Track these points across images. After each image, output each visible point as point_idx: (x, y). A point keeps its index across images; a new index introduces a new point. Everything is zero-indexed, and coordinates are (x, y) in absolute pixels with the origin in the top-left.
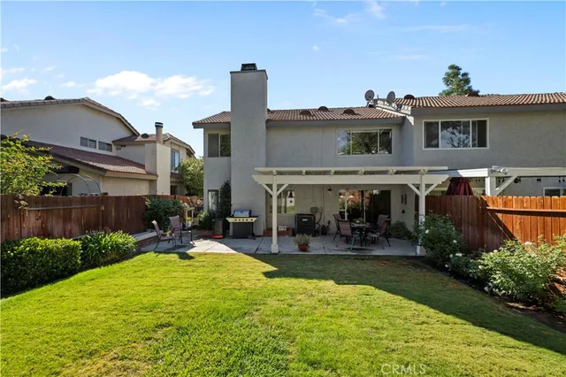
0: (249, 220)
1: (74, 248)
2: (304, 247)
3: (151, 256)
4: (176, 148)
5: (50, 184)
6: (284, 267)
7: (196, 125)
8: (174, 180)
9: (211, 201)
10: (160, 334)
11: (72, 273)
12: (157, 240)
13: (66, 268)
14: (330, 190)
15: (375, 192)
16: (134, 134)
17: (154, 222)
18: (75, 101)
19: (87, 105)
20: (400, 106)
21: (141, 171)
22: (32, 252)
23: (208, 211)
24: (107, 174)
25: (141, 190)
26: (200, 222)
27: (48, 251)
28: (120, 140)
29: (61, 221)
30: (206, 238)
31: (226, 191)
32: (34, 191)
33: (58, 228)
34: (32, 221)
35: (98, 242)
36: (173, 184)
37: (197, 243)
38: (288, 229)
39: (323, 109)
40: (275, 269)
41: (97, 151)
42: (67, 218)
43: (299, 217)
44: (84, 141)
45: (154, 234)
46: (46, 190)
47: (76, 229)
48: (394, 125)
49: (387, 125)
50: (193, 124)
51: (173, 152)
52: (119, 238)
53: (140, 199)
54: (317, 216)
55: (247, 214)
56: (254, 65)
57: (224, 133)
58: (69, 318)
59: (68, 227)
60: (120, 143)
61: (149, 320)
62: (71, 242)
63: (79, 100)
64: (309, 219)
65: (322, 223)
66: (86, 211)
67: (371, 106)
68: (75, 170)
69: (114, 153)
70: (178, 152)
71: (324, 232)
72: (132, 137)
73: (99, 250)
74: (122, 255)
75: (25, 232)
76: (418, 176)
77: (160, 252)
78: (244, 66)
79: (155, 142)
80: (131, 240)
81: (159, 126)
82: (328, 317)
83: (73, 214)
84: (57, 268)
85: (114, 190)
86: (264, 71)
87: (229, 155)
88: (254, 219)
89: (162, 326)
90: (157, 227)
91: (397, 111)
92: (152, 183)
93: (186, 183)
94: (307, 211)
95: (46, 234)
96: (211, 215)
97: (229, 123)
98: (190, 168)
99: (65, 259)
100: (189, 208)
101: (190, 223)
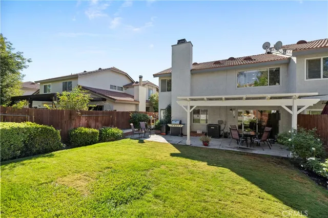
0: (179, 126)
1: (96, 133)
2: (206, 143)
3: (128, 140)
4: (151, 88)
5: (91, 106)
6: (185, 152)
7: (155, 76)
8: (147, 104)
9: (162, 115)
10: (106, 171)
11: (94, 143)
12: (132, 133)
13: (92, 141)
14: (231, 110)
15: (273, 111)
16: (133, 82)
17: (132, 124)
18: (108, 69)
19: (113, 70)
20: (285, 51)
21: (132, 100)
22: (80, 133)
23: (160, 121)
24: (116, 101)
25: (132, 109)
26: (156, 126)
27: (86, 133)
28: (126, 85)
29: (94, 121)
30: (157, 134)
31: (169, 109)
32: (86, 108)
33: (93, 124)
34: (83, 120)
35: (106, 131)
36: (147, 106)
37: (152, 136)
38: (203, 133)
39: (232, 59)
40: (180, 152)
41: (117, 91)
42: (97, 120)
43: (209, 126)
44: (112, 87)
45: (131, 130)
46: (90, 108)
47: (100, 125)
48: (281, 64)
49: (276, 65)
50: (154, 75)
51: (149, 90)
52: (115, 130)
53: (128, 113)
54: (222, 126)
55: (178, 122)
56: (184, 40)
57: (168, 79)
58: (81, 159)
59: (97, 124)
60: (127, 87)
61: (106, 164)
62: (96, 130)
63: (110, 69)
64: (216, 128)
65: (225, 131)
66: (104, 117)
67: (268, 53)
68: (104, 100)
69: (124, 91)
70: (152, 90)
71: (226, 136)
72: (131, 84)
73: (106, 135)
74: (116, 138)
75: (81, 125)
76: (292, 100)
77: (132, 139)
78: (179, 41)
79: (138, 85)
80: (120, 132)
81: (141, 77)
82: (185, 179)
83: (99, 119)
84: (89, 140)
85: (120, 109)
86: (190, 42)
87: (170, 90)
88: (182, 126)
89: (109, 168)
90: (133, 127)
91: (284, 54)
92: (137, 105)
93: (152, 105)
94: (216, 122)
95: (89, 126)
96: (161, 122)
97: (171, 73)
98: (155, 98)
99: (92, 137)
100: (153, 119)
101: (153, 126)
